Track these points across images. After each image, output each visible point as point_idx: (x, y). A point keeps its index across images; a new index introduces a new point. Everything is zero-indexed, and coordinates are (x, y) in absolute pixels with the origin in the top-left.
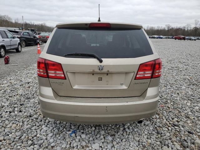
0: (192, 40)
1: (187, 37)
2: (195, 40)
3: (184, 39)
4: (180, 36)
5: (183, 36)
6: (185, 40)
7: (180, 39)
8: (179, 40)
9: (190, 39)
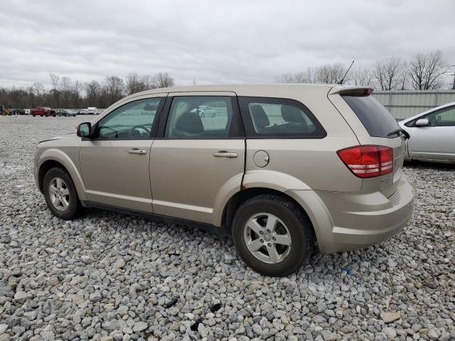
0: (69, 115)
1: (57, 111)
2: (74, 116)
3: (53, 114)
4: (42, 108)
5: (50, 109)
6: (54, 116)
7: (43, 114)
8: (42, 116)
9: (65, 114)
